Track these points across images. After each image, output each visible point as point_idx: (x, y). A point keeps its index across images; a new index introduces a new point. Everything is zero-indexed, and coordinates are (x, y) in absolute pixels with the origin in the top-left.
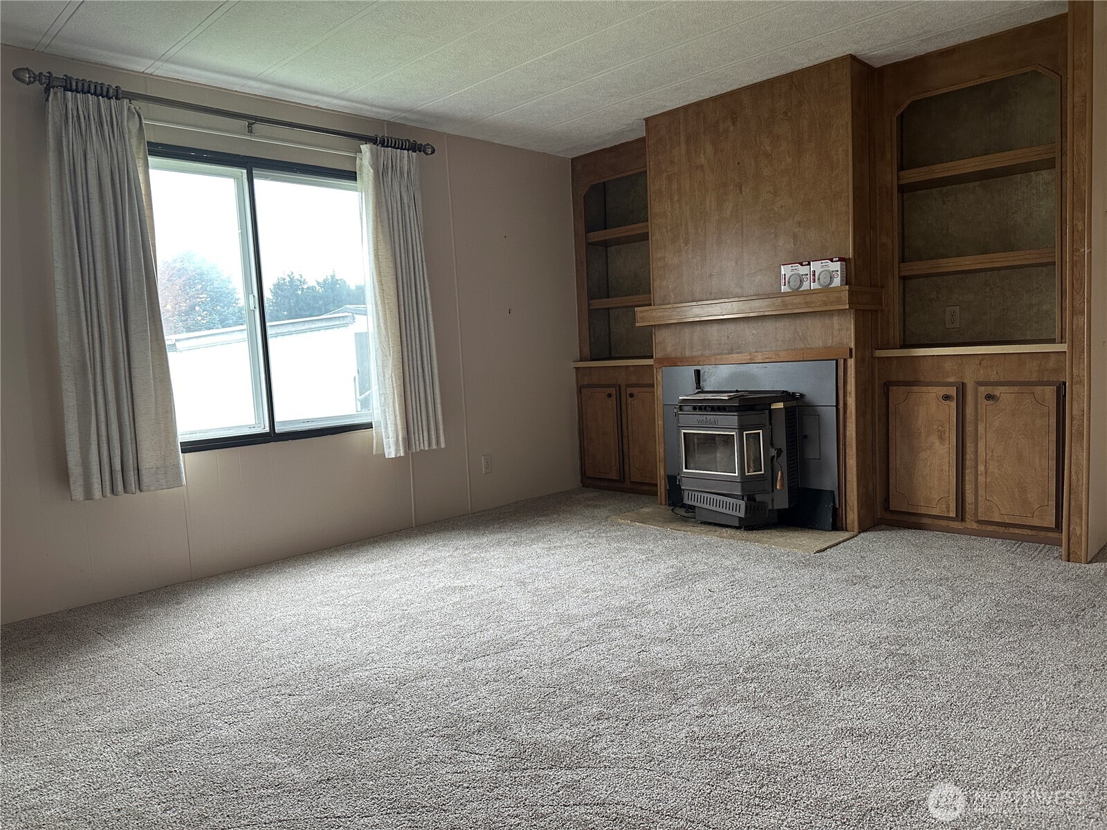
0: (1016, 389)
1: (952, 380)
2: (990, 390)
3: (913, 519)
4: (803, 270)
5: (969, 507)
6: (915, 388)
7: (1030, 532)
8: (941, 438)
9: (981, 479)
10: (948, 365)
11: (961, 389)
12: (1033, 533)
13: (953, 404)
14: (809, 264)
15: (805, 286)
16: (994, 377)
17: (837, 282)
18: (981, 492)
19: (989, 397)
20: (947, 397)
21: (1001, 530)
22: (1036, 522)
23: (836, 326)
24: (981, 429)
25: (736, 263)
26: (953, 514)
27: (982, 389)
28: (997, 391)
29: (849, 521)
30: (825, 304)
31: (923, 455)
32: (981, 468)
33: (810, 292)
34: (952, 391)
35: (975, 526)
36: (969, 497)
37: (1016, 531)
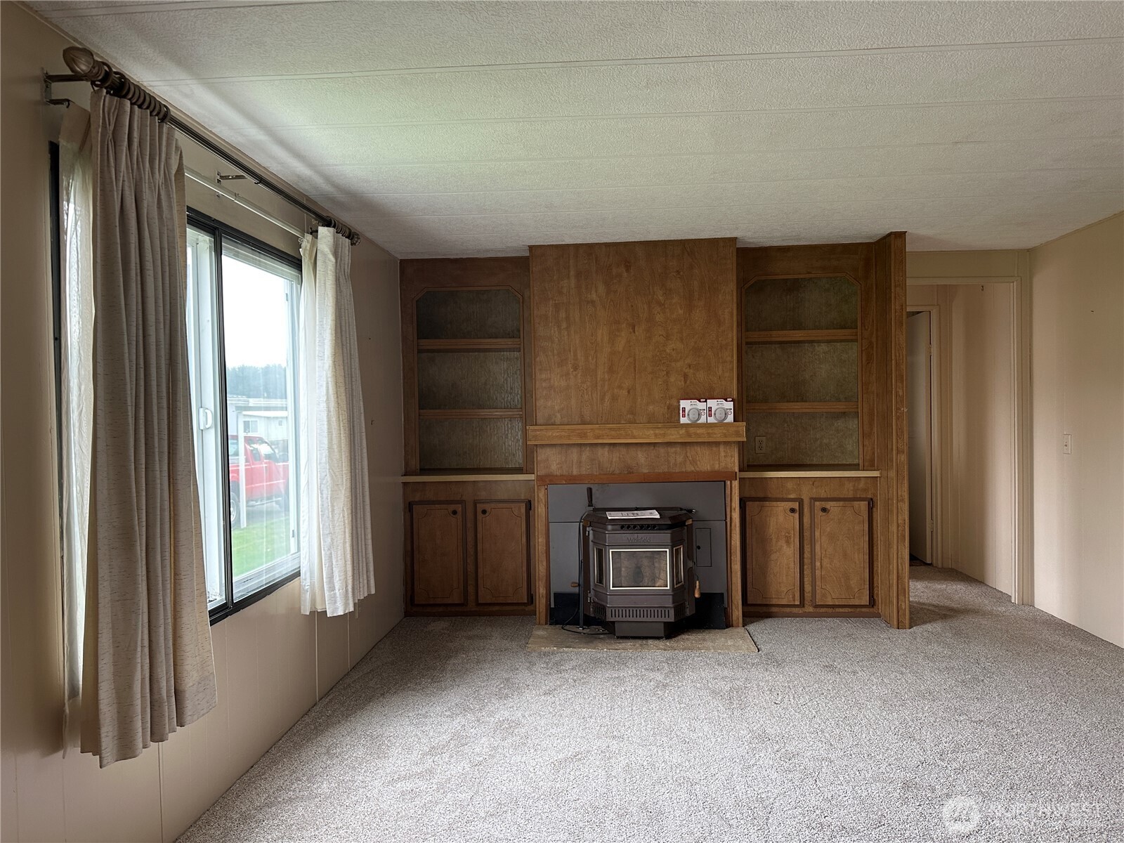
0: (841, 503)
1: (792, 496)
2: (824, 504)
3: (765, 609)
4: (701, 406)
5: (808, 595)
6: (767, 503)
7: (850, 610)
8: (788, 542)
9: (818, 573)
10: (790, 485)
11: (801, 502)
12: (852, 610)
13: (797, 515)
14: (706, 401)
15: (703, 420)
16: (823, 495)
17: (730, 418)
18: (818, 583)
19: (824, 510)
20: (793, 510)
21: (830, 610)
22: (857, 602)
23: (723, 454)
24: (817, 534)
25: (629, 392)
26: (797, 603)
27: (817, 503)
28: (829, 505)
29: (734, 618)
30: (725, 436)
31: (774, 557)
32: (818, 564)
33: (707, 425)
34: (796, 505)
35: (811, 609)
36: (808, 588)
37: (841, 610)
